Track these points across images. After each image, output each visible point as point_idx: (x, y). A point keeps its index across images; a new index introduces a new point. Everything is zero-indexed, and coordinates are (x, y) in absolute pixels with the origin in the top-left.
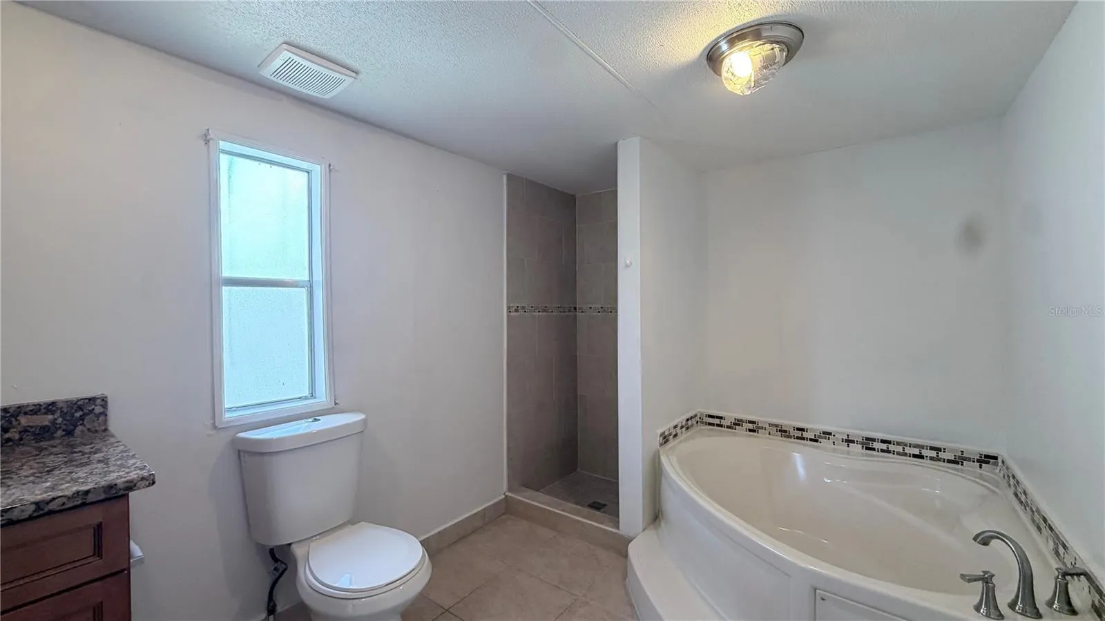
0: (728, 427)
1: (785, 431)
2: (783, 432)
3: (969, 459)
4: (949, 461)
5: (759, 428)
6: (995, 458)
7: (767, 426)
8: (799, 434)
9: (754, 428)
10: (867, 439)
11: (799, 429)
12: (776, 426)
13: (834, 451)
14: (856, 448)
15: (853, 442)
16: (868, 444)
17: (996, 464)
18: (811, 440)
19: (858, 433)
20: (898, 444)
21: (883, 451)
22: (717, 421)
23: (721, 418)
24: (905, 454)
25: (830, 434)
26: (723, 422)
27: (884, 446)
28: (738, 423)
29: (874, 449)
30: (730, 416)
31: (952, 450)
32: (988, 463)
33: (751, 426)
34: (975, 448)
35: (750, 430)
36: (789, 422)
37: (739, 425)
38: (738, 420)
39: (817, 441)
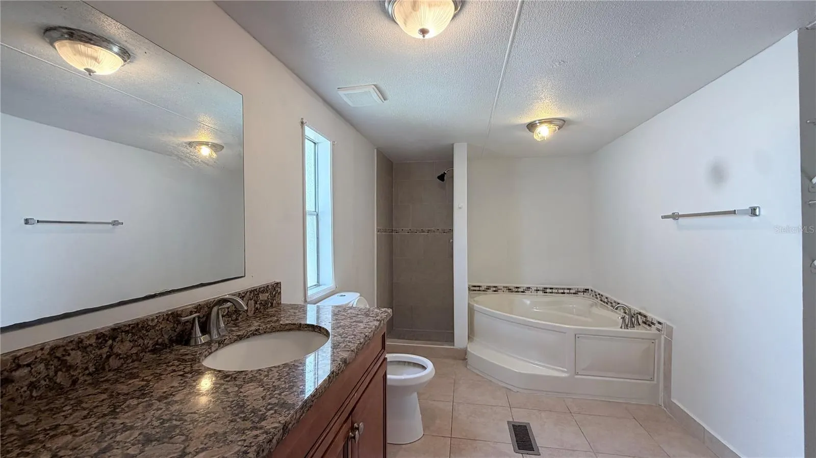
0: (483, 291)
1: (510, 289)
2: (510, 290)
3: (580, 292)
4: (574, 293)
5: (498, 289)
6: (588, 290)
7: (502, 288)
8: (517, 290)
9: (496, 290)
10: (544, 288)
11: (516, 288)
12: (506, 287)
13: (532, 295)
14: (540, 293)
15: (539, 290)
16: (544, 290)
17: (588, 292)
18: (522, 292)
19: (541, 286)
20: (556, 289)
21: (550, 293)
22: (478, 288)
23: (479, 286)
24: (558, 293)
25: (530, 288)
26: (481, 289)
27: (551, 291)
28: (488, 288)
29: (547, 293)
30: (484, 285)
31: (575, 289)
32: (586, 292)
33: (494, 289)
34: (582, 287)
35: (494, 291)
36: (512, 285)
37: (489, 289)
38: (488, 287)
39: (524, 292)
